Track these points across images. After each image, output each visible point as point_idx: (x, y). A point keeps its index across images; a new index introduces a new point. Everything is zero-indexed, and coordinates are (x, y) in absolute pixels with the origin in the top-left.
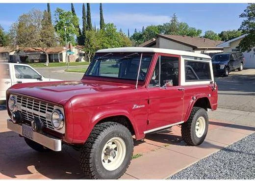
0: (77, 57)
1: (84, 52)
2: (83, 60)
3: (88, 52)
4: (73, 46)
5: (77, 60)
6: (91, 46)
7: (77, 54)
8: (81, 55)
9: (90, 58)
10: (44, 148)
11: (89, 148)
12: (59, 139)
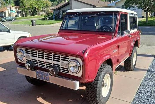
0: (16, 14)
1: (20, 11)
2: (20, 16)
3: (23, 10)
4: (13, 6)
5: (16, 16)
6: (25, 7)
7: (16, 12)
8: (18, 12)
9: (24, 14)
10: (60, 87)
11: (95, 85)
12: (77, 81)
